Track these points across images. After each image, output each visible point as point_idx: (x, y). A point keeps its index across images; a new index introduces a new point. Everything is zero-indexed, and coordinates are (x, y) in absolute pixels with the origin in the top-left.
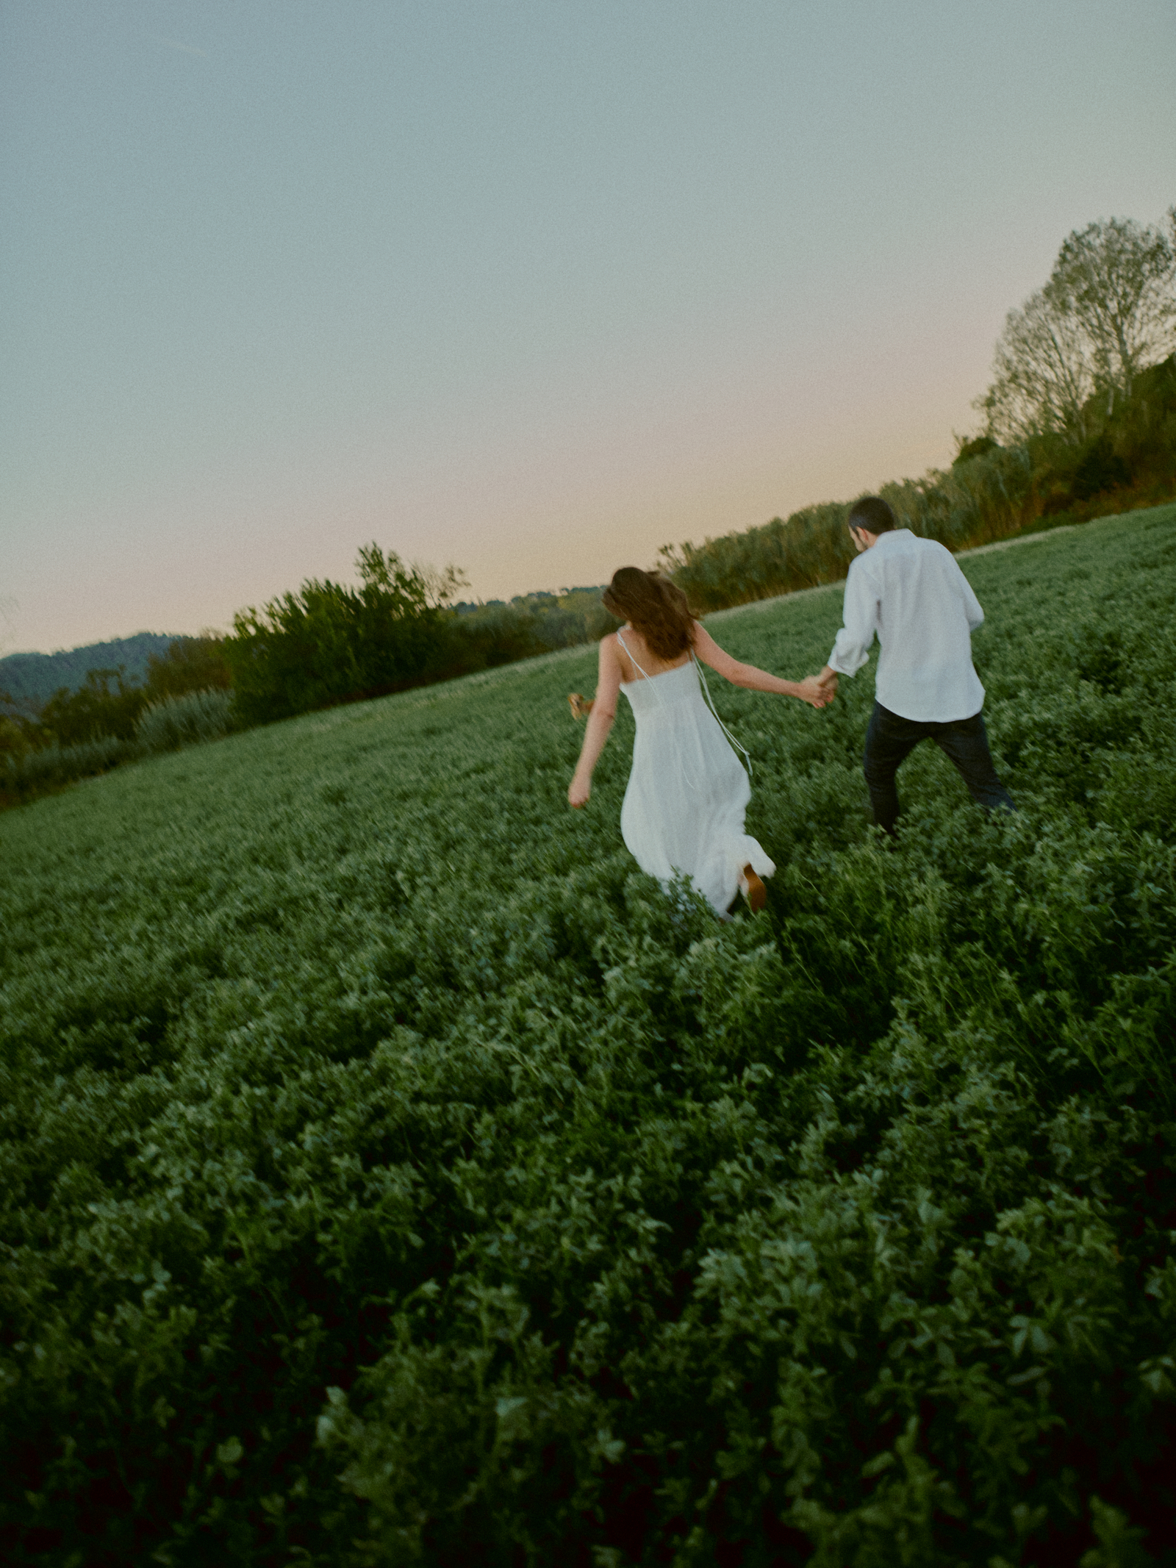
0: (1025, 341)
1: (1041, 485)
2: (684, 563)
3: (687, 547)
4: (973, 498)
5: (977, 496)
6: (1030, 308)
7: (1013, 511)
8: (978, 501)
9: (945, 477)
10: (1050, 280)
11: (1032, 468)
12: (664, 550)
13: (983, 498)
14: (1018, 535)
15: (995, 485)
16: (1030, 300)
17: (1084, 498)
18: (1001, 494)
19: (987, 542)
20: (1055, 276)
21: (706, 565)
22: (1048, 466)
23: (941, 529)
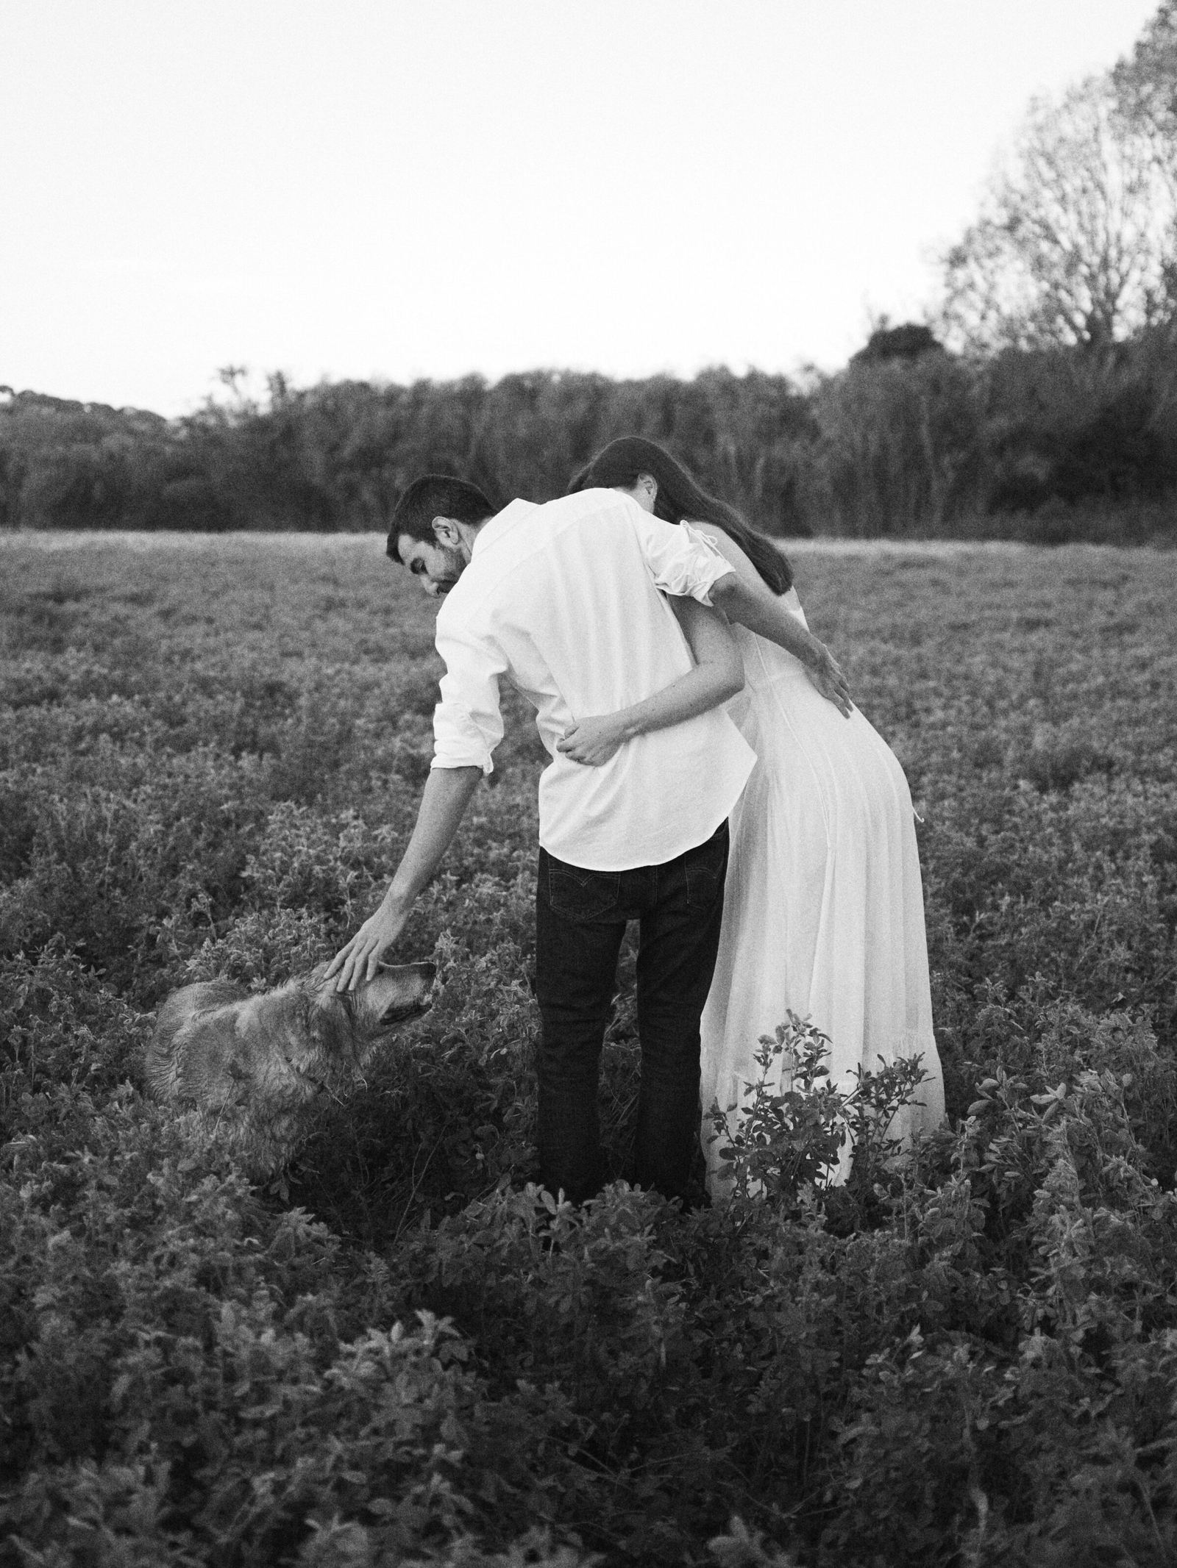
0: (1051, 162)
1: (999, 450)
2: (264, 409)
3: (279, 383)
4: (865, 437)
5: (873, 437)
6: (1076, 98)
7: (935, 485)
8: (874, 449)
9: (827, 384)
10: (1130, 57)
11: (990, 412)
12: (229, 374)
13: (884, 447)
14: (932, 536)
15: (913, 425)
16: (1079, 82)
17: (1071, 499)
18: (919, 450)
19: (869, 534)
20: (1140, 47)
21: (307, 432)
22: (1021, 419)
23: (791, 484)
